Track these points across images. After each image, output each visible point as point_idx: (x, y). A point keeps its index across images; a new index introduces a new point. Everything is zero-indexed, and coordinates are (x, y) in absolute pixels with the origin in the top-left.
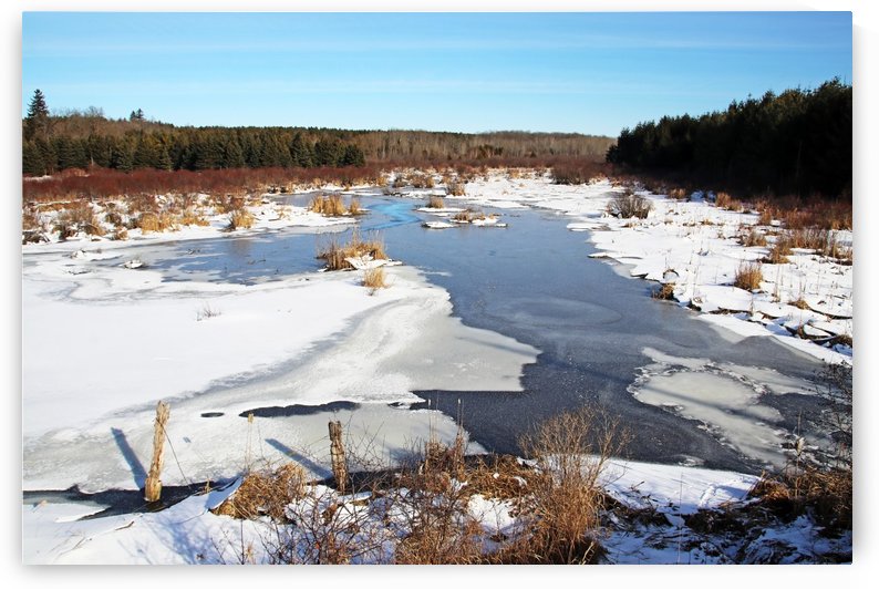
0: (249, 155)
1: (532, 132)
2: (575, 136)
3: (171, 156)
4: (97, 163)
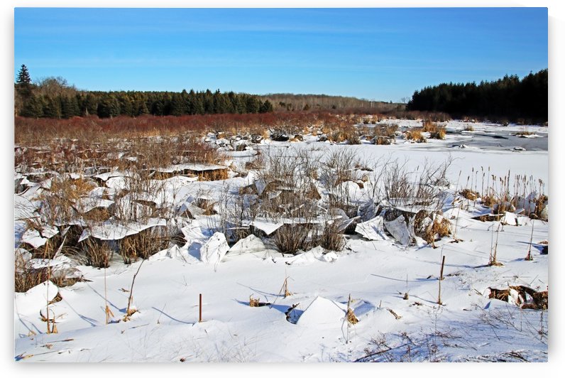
4: (90, 113)
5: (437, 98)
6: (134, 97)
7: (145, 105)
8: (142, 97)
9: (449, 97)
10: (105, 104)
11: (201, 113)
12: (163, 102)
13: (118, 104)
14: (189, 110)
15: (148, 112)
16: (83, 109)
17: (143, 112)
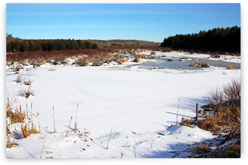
0: (67, 46)
1: (122, 40)
2: (135, 40)
3: (41, 47)
4: (16, 50)
5: (173, 41)
6: (36, 42)
7: (40, 46)
8: (40, 42)
9: (178, 41)
10: (23, 46)
11: (64, 49)
12: (48, 45)
13: (28, 46)
14: (59, 48)
15: (41, 49)
16: (13, 48)
17: (39, 49)
